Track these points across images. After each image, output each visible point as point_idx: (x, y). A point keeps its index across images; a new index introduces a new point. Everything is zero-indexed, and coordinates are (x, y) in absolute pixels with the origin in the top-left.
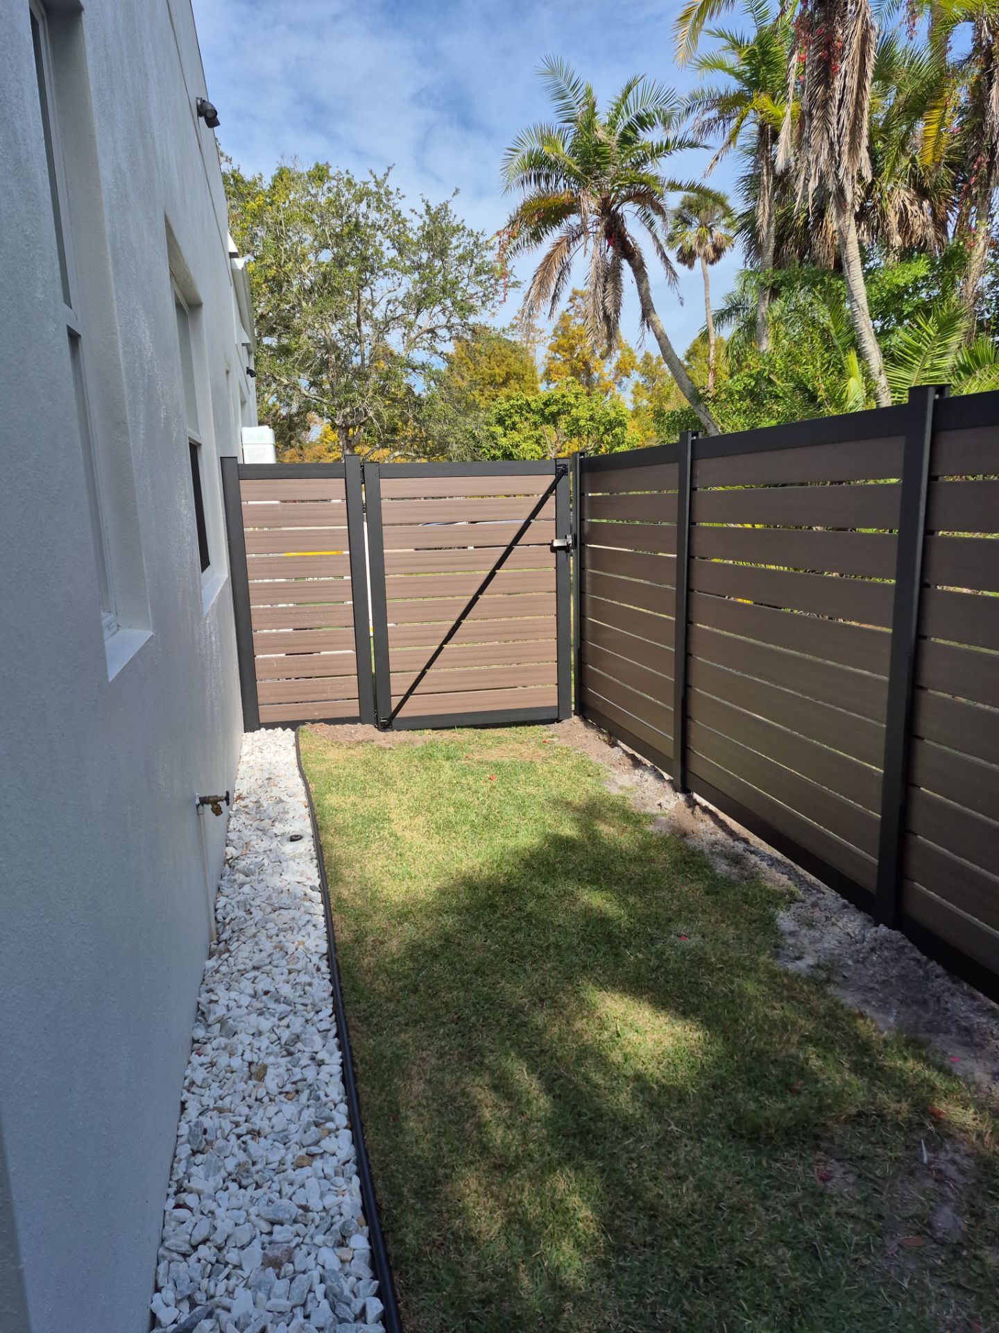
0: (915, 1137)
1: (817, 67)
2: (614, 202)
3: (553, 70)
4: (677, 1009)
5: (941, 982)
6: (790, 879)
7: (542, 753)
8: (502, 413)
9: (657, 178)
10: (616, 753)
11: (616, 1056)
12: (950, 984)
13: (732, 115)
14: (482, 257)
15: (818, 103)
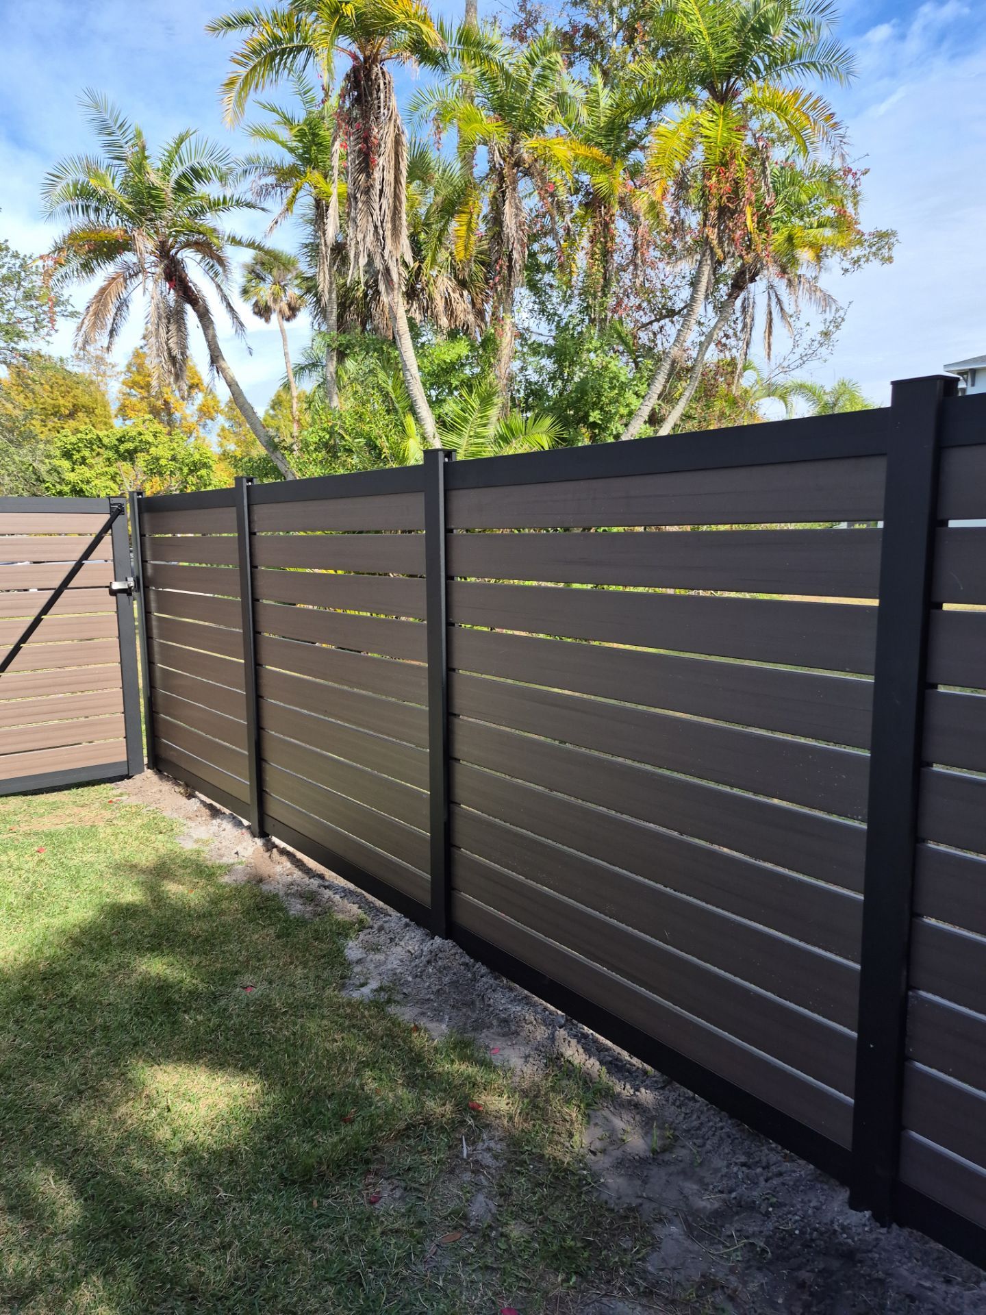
0: (457, 1136)
1: (358, 157)
2: (173, 247)
3: (97, 104)
4: (236, 1066)
5: (486, 979)
6: (360, 908)
7: (107, 814)
8: (69, 447)
9: (215, 230)
10: (194, 804)
11: (164, 1134)
12: (492, 981)
13: (288, 184)
14: (32, 282)
15: (361, 189)
